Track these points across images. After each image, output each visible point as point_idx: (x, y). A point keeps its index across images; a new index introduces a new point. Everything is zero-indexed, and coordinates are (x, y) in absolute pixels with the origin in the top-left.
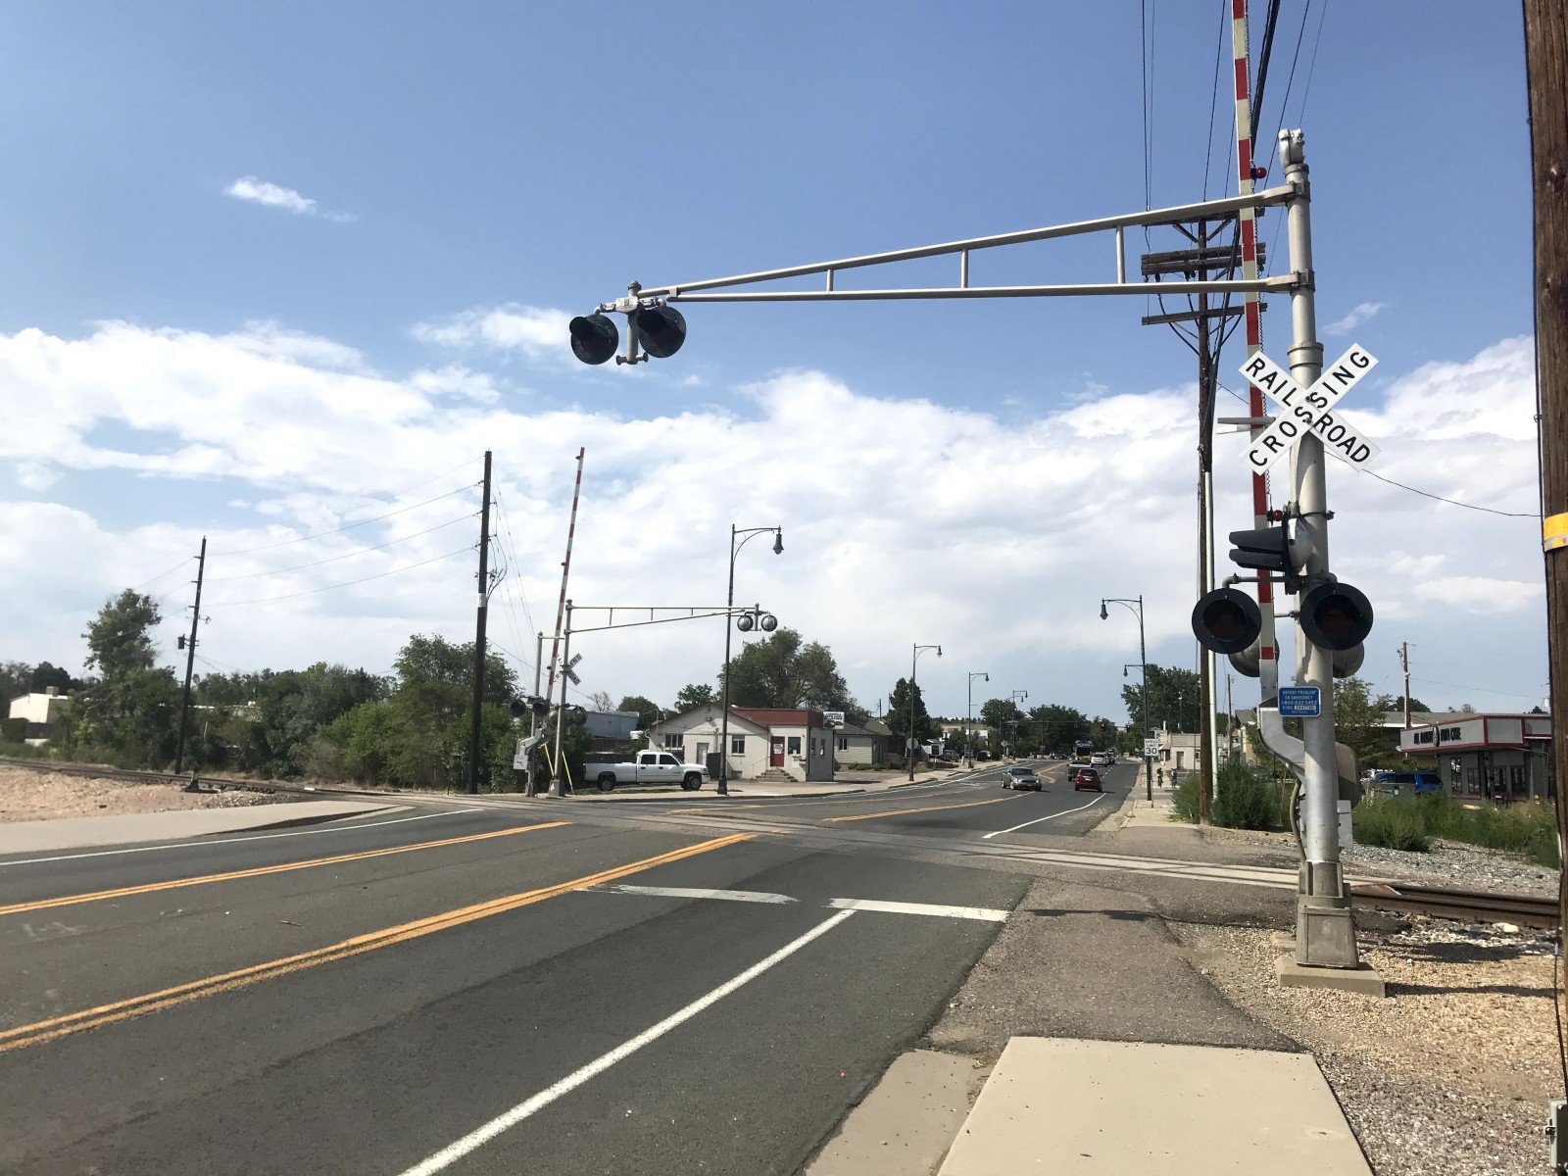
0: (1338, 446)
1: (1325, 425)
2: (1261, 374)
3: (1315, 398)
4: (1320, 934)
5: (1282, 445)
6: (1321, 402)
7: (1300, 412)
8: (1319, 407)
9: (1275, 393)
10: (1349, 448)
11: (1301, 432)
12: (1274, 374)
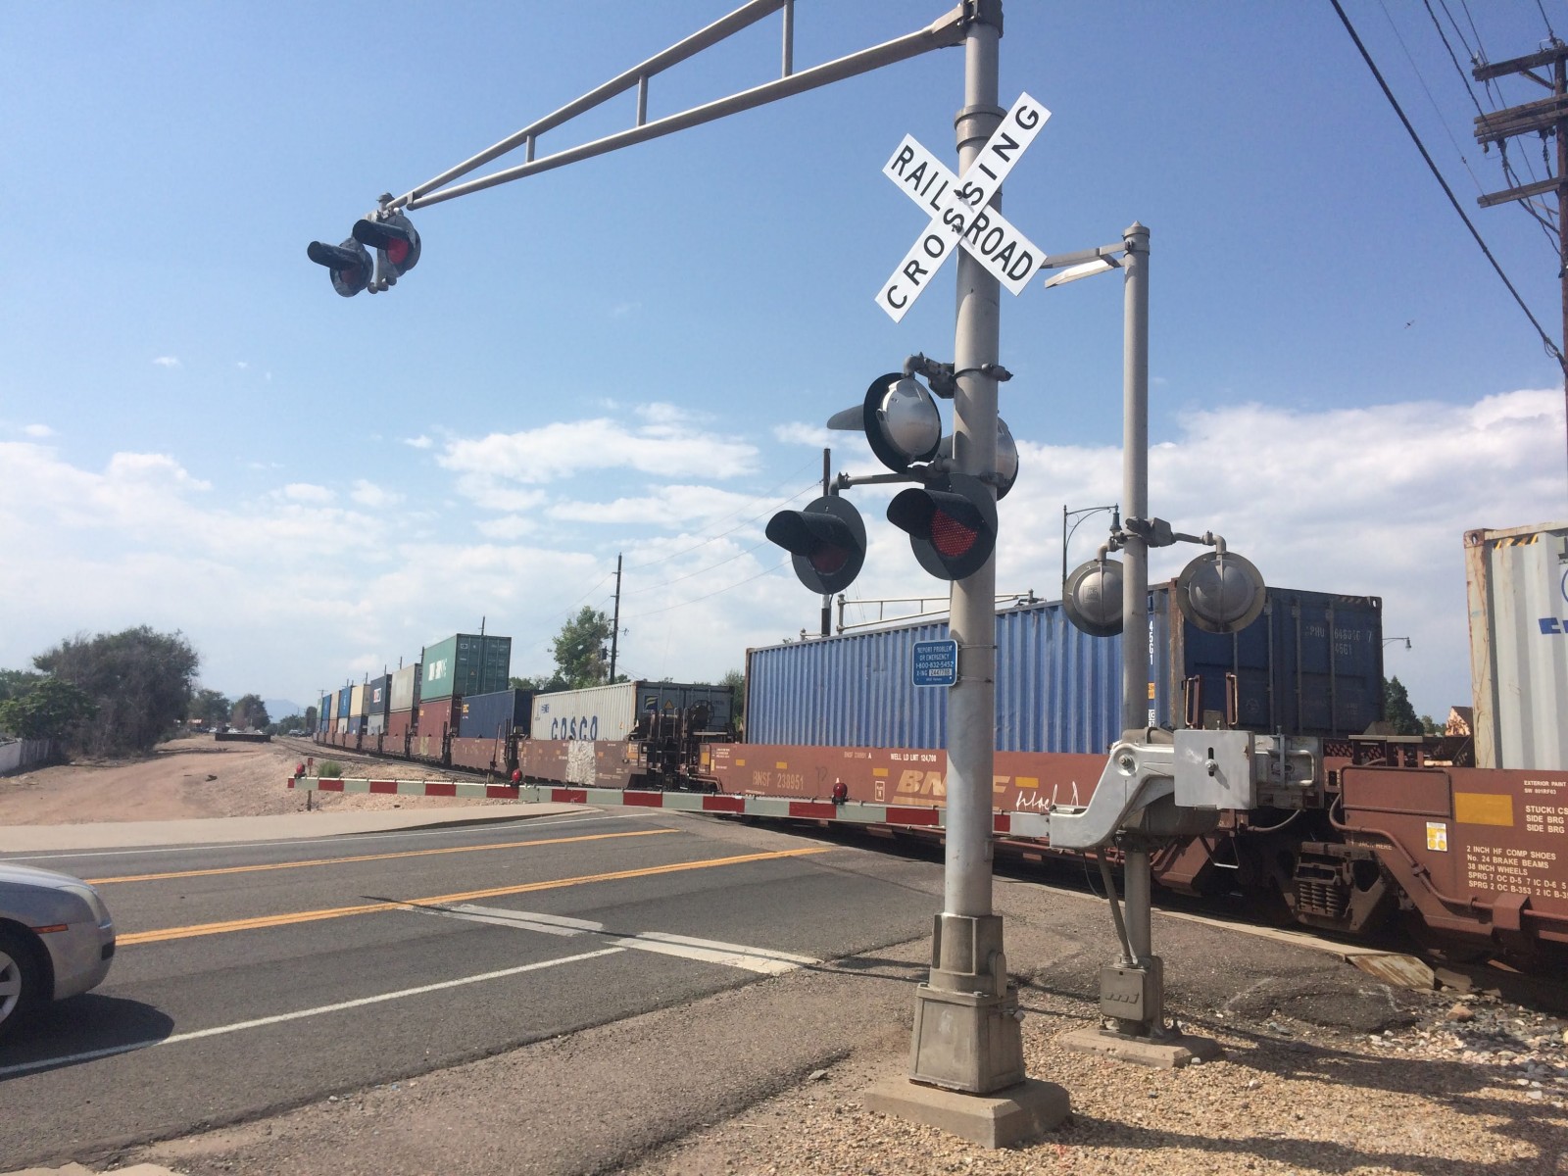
0: (993, 260)
1: (980, 229)
2: (910, 168)
3: (968, 191)
4: (937, 1031)
5: (925, 272)
6: (976, 195)
7: (949, 217)
8: (974, 203)
9: (922, 194)
10: (1007, 260)
11: (950, 246)
12: (923, 166)
